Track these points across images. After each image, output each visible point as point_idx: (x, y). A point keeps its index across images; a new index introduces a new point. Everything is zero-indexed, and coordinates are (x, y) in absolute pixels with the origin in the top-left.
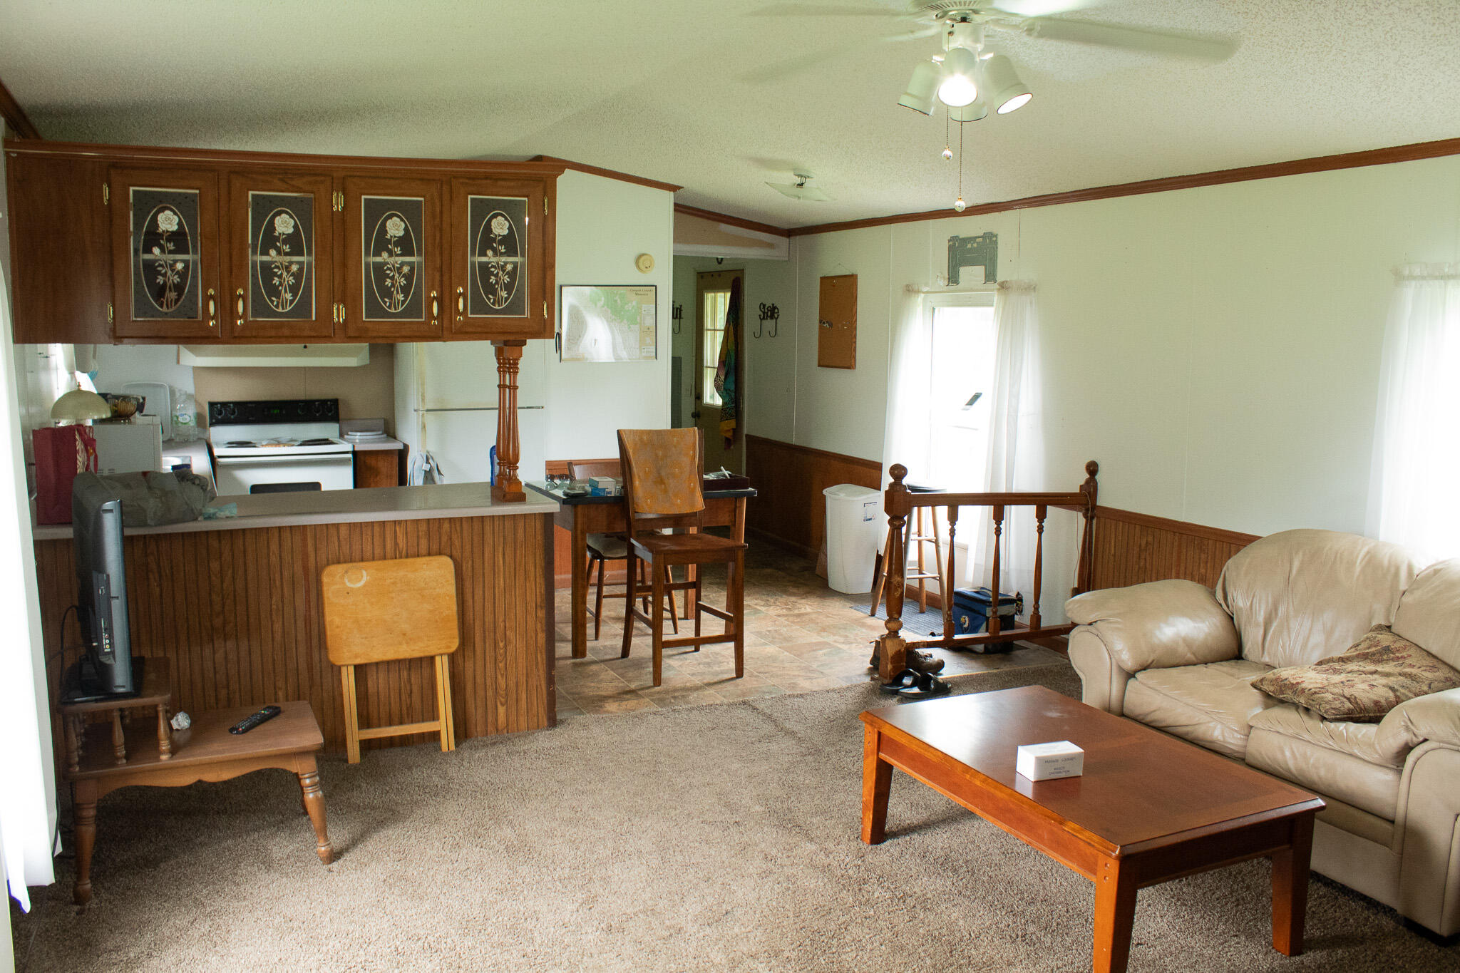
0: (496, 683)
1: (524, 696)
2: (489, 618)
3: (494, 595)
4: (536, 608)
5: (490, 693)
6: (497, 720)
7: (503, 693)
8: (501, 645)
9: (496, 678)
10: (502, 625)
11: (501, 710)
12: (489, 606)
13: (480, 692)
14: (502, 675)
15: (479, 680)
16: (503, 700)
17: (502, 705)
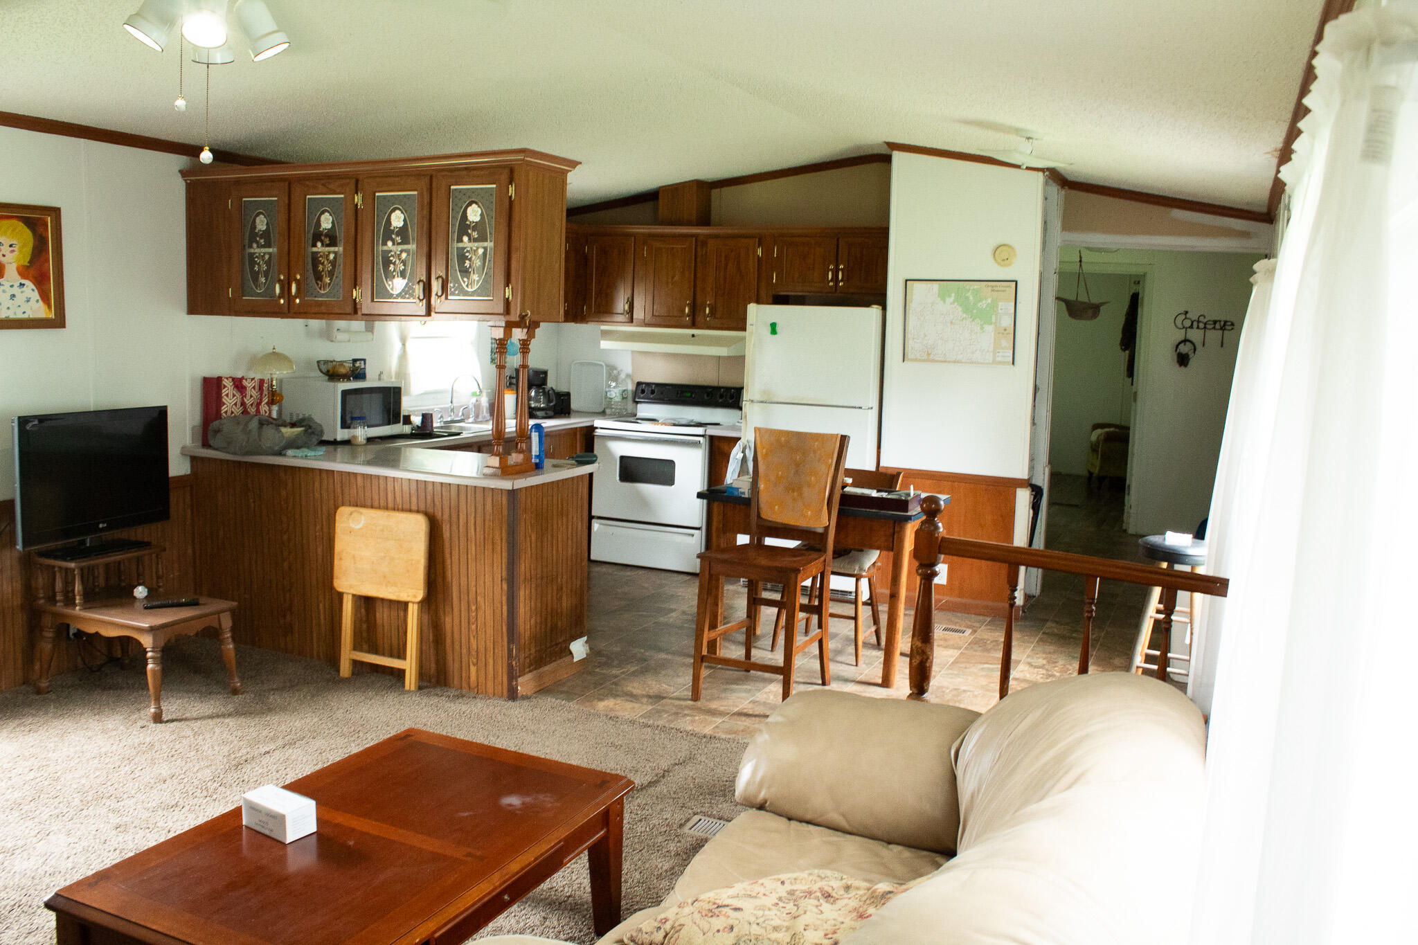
0: (469, 642)
1: (491, 661)
2: (463, 580)
3: (468, 558)
4: (502, 580)
5: (464, 651)
6: (469, 678)
7: (474, 653)
8: (474, 608)
9: (469, 639)
10: (474, 589)
11: (473, 669)
12: (463, 570)
13: (457, 647)
14: (474, 637)
15: (456, 636)
16: (475, 660)
17: (474, 665)
